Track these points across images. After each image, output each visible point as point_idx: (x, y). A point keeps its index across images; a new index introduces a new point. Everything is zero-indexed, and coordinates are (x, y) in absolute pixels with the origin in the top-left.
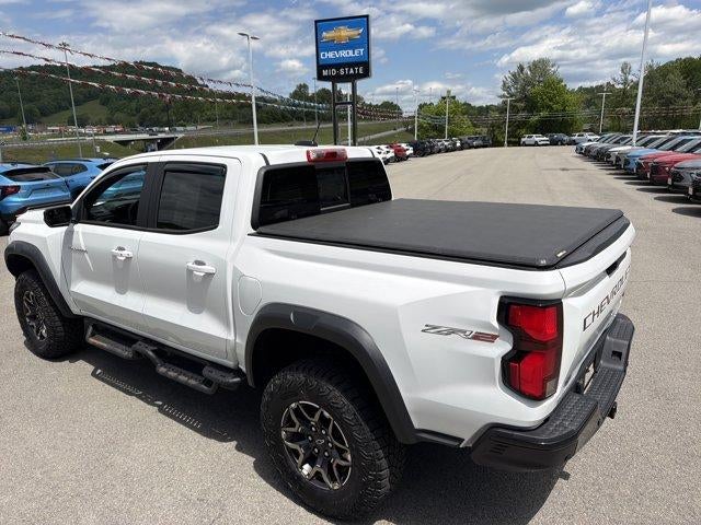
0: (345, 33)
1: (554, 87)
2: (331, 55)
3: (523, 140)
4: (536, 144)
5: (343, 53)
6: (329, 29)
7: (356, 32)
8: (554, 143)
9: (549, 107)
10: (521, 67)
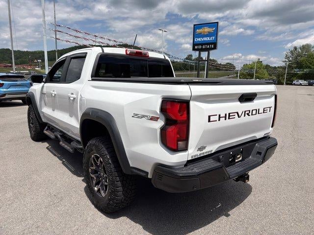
0: (207, 30)
2: (199, 39)
3: (294, 82)
4: (301, 85)
5: (205, 39)
6: (199, 28)
7: (212, 30)
9: (309, 67)
10: (296, 48)
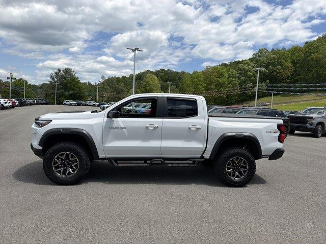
1: (75, 81)
3: (64, 102)
8: (79, 104)
9: (73, 89)
10: (59, 70)
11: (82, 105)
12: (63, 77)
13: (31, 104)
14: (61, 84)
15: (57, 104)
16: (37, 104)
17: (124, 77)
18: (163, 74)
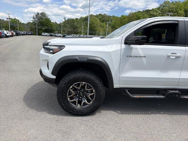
3: (42, 34)
4: (46, 36)
8: (51, 36)
9: (47, 26)
10: (38, 14)
11: (53, 36)
12: (41, 18)
13: (23, 35)
14: (40, 22)
15: (38, 35)
16: (26, 35)
17: (76, 19)
18: (101, 17)
